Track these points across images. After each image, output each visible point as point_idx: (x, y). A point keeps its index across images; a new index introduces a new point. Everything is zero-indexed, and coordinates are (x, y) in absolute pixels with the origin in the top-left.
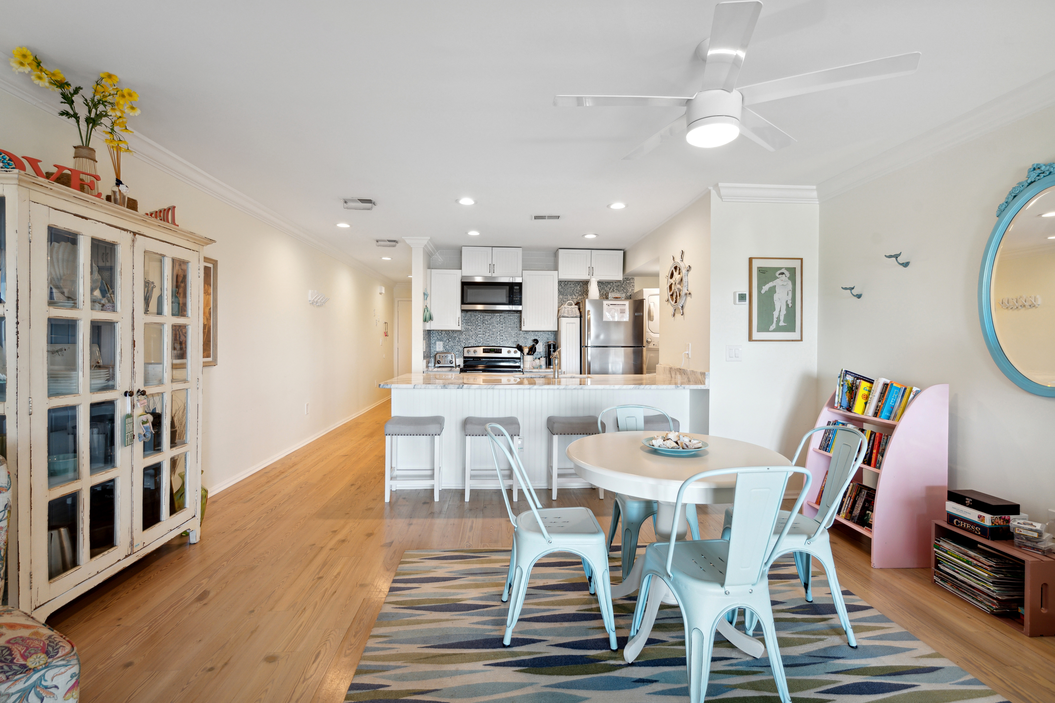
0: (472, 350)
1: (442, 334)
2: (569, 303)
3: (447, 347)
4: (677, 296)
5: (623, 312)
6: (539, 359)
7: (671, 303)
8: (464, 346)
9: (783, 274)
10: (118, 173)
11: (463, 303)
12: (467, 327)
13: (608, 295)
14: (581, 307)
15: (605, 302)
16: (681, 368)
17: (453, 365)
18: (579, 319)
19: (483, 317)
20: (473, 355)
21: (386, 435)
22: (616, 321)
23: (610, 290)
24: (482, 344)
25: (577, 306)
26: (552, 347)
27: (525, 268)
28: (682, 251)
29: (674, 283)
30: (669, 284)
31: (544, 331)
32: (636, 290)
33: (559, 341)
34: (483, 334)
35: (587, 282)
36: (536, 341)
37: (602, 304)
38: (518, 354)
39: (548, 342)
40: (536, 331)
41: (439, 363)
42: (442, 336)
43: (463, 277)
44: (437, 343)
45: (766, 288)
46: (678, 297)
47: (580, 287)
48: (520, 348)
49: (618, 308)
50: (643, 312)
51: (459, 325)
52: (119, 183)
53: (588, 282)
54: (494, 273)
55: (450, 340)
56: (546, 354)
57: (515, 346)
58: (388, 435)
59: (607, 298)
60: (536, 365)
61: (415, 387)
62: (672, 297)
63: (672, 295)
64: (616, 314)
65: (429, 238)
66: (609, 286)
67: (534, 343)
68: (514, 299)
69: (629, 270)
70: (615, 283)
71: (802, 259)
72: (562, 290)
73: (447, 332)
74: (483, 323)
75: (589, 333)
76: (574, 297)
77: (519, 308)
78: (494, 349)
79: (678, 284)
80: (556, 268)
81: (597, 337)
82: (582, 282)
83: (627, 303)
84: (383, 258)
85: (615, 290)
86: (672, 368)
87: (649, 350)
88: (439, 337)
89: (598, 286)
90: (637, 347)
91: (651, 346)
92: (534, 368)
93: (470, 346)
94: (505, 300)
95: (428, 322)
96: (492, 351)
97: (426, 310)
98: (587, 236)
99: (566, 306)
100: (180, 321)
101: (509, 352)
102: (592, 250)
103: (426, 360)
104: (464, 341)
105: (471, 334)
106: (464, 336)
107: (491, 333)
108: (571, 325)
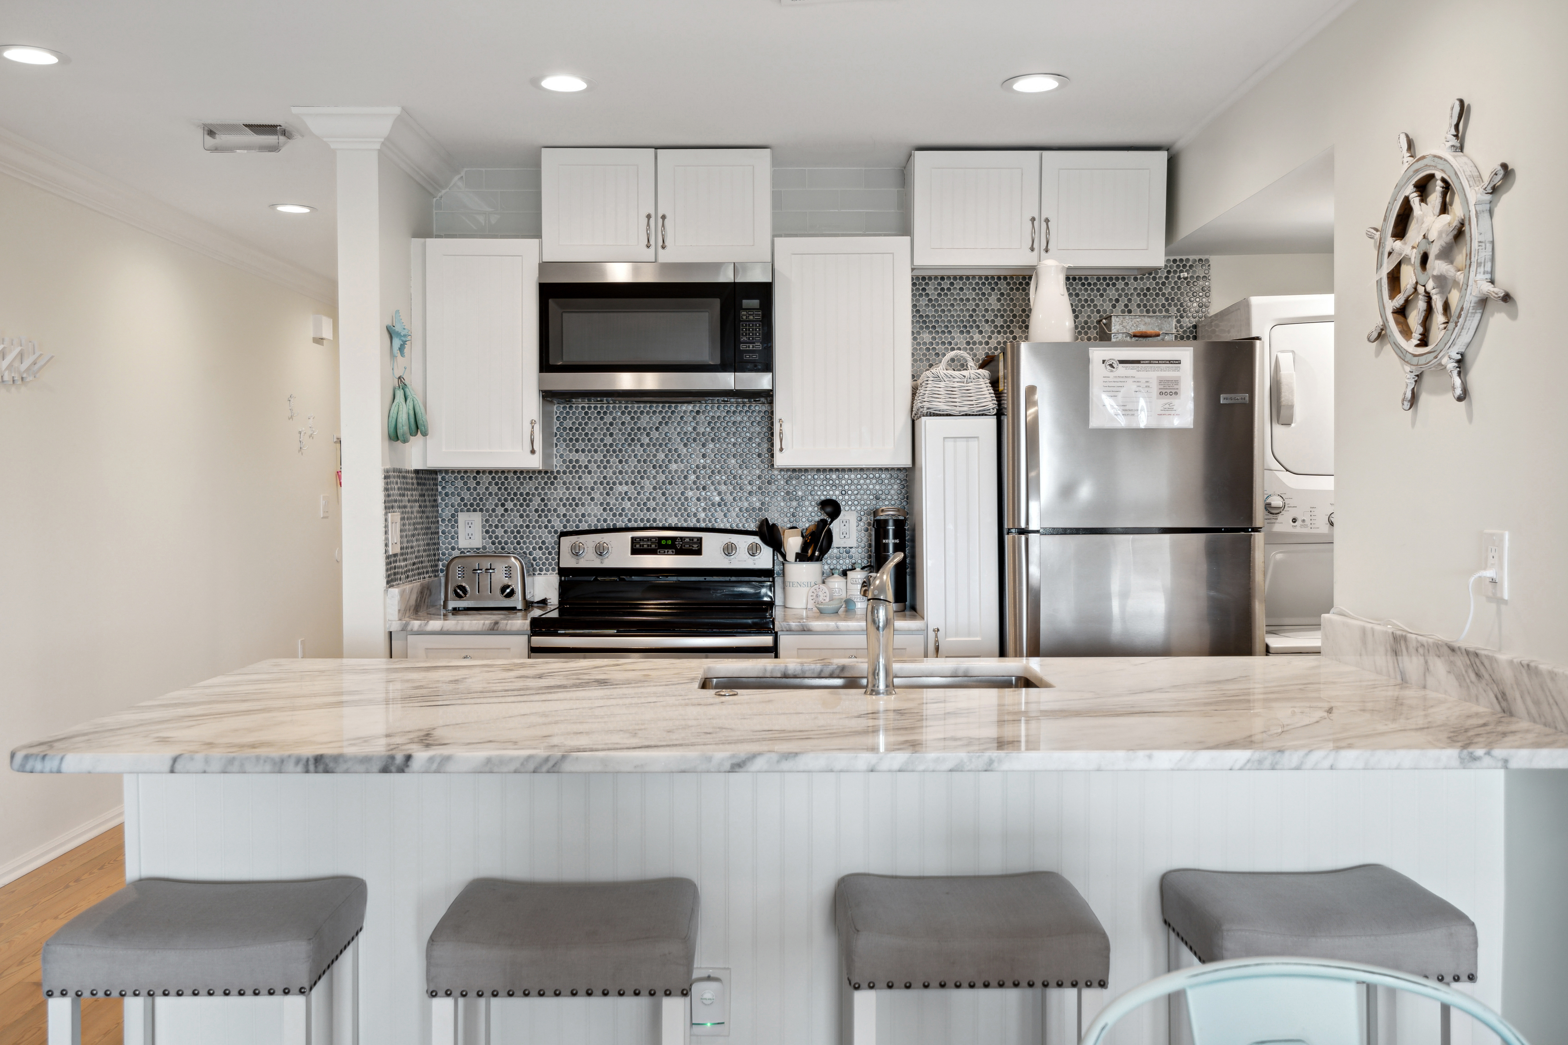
0: (590, 541)
1: (478, 483)
2: (953, 360)
3: (500, 532)
4: (1429, 310)
5: (1169, 389)
6: (844, 573)
7: (1396, 346)
8: (561, 529)
11: (545, 366)
12: (574, 456)
13: (1109, 326)
14: (1001, 374)
15: (1098, 354)
16: (1456, 645)
17: (517, 602)
18: (992, 421)
19: (632, 418)
20: (596, 563)
21: (50, 994)
22: (1142, 425)
23: (1114, 306)
24: (630, 520)
25: (985, 372)
26: (891, 528)
27: (786, 227)
28: (1462, 102)
29: (1415, 257)
30: (1388, 266)
31: (862, 469)
32: (1217, 304)
33: (916, 507)
34: (633, 483)
35: (1024, 278)
36: (832, 508)
37: (1087, 361)
38: (765, 559)
39: (875, 513)
40: (831, 470)
41: (459, 596)
42: (481, 490)
43: (544, 266)
44: (462, 517)
46: (1439, 318)
47: (999, 300)
48: (771, 535)
49: (1153, 375)
50: (1251, 390)
51: (533, 452)
53: (1030, 278)
54: (663, 247)
55: (510, 505)
56: (870, 557)
57: (753, 527)
58: (57, 992)
59: (1104, 336)
60: (831, 599)
61: (179, 766)
62: (1401, 319)
63: (1401, 312)
64: (1142, 403)
65: (397, 110)
66: (1112, 293)
67: (825, 517)
68: (743, 347)
69: (1187, 228)
70: (1136, 279)
72: (930, 311)
73: (498, 475)
74: (633, 440)
75: (1032, 474)
76: (977, 337)
77: (762, 381)
78: (674, 539)
79: (1439, 257)
80: (905, 228)
81: (1067, 491)
82: (1005, 278)
83: (1186, 354)
84: (281, 209)
85: (1133, 306)
86: (1405, 638)
87: (1275, 540)
88: (466, 495)
89: (1070, 295)
90: (1228, 530)
91: (1283, 524)
92: (822, 613)
93: (584, 526)
94: (706, 353)
95: (405, 441)
96: (666, 547)
97: (400, 394)
98: (1024, 86)
99: (941, 369)
101: (729, 550)
102: (1045, 153)
103: (408, 587)
104: (562, 510)
105: (588, 480)
106: (559, 492)
107: (661, 477)
108: (961, 444)
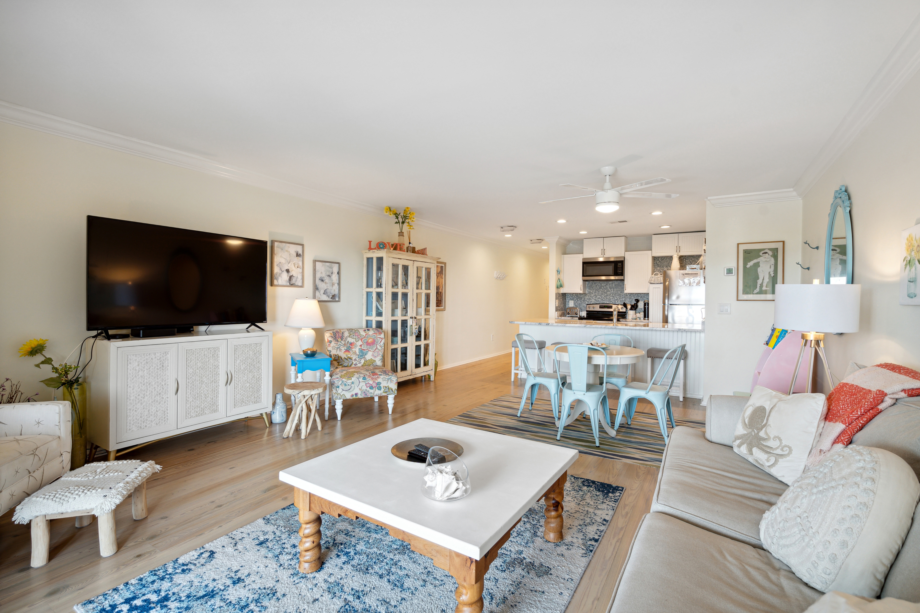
0: (592, 306)
1: (573, 295)
3: (576, 304)
6: (639, 313)
8: (587, 304)
9: (766, 253)
10: (410, 241)
11: (583, 276)
12: (590, 291)
13: (686, 267)
14: (665, 276)
17: (578, 315)
18: (662, 285)
19: (601, 284)
20: (593, 310)
23: (690, 262)
24: (599, 302)
25: (662, 275)
27: (626, 251)
31: (640, 294)
33: (650, 301)
34: (600, 296)
35: (670, 257)
36: (637, 301)
38: (624, 310)
39: (644, 302)
40: (637, 294)
41: (568, 314)
42: (573, 297)
43: (583, 259)
44: (570, 301)
45: (750, 264)
47: (666, 261)
48: (625, 305)
51: (581, 290)
52: (410, 243)
54: (604, 255)
55: (578, 299)
56: (643, 310)
57: (622, 304)
59: (685, 269)
60: (637, 317)
65: (558, 237)
66: (686, 260)
68: (620, 272)
70: (696, 257)
71: (784, 242)
72: (655, 264)
73: (577, 294)
74: (601, 288)
75: (667, 295)
77: (622, 278)
78: (607, 306)
80: (651, 249)
82: (666, 257)
88: (571, 297)
89: (679, 260)
92: (635, 319)
93: (591, 303)
94: (612, 273)
95: (559, 288)
96: (605, 307)
97: (559, 281)
98: (662, 227)
99: (653, 275)
100: (428, 291)
101: (618, 308)
102: (680, 234)
103: (559, 312)
104: (587, 300)
105: (592, 295)
106: (587, 297)
107: (606, 295)
108: (657, 289)
